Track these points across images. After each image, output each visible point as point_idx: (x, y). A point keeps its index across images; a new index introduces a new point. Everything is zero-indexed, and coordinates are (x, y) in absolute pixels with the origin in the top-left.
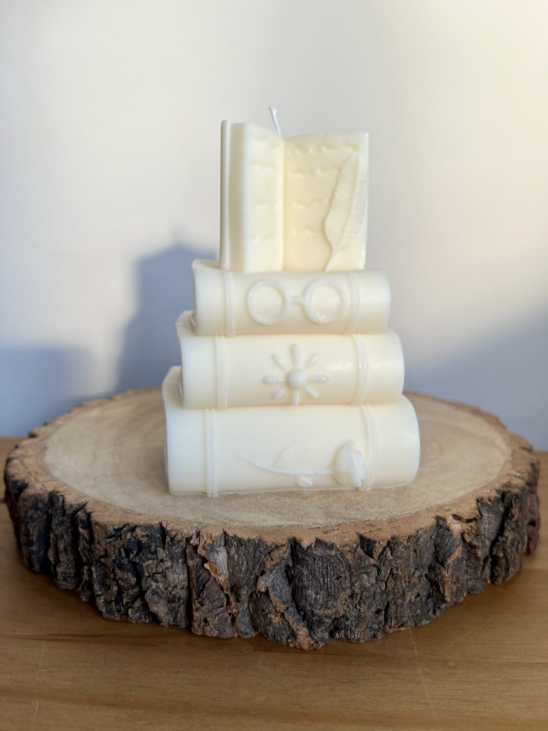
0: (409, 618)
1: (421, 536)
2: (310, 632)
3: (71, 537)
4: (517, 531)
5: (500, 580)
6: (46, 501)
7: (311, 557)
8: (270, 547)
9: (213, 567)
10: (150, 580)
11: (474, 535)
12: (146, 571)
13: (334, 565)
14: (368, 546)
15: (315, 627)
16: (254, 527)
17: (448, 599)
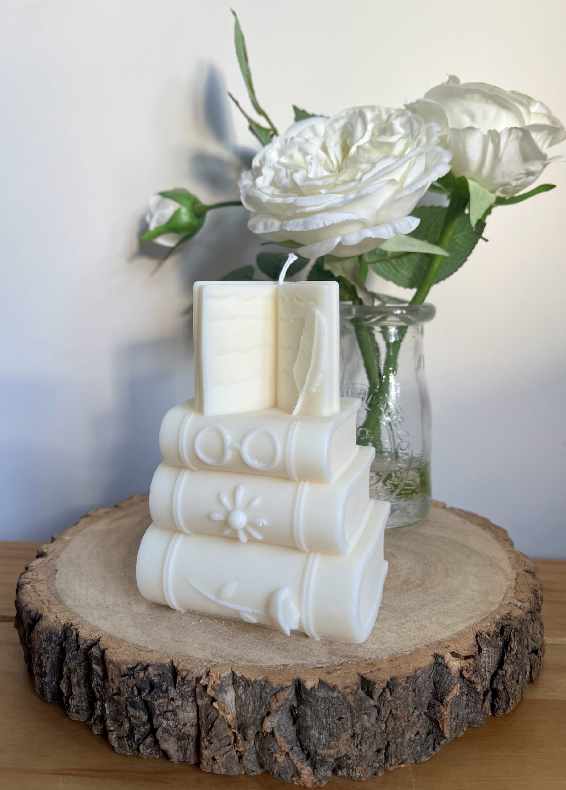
0: (409, 755)
1: (419, 676)
2: (313, 771)
3: (83, 671)
4: (517, 663)
5: (500, 712)
6: (59, 634)
7: (314, 698)
8: (276, 688)
9: (221, 706)
10: (161, 718)
11: (473, 671)
12: (157, 709)
13: (336, 706)
14: (368, 687)
15: (319, 766)
16: (261, 666)
17: (447, 736)
